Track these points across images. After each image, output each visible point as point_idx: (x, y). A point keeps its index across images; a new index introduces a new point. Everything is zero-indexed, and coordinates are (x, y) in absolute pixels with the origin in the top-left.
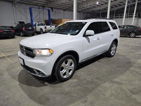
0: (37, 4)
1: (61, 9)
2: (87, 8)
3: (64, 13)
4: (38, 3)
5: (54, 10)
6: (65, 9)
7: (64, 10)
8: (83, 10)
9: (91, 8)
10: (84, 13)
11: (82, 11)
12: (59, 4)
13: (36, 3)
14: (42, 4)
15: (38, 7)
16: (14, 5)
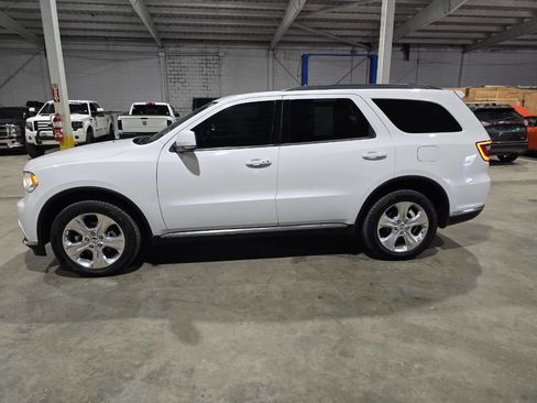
0: (343, 40)
1: (451, 46)
3: (462, 59)
4: (346, 36)
5: (412, 55)
6: (470, 42)
7: (465, 48)
12: (425, 26)
13: (341, 36)
14: (363, 37)
15: (350, 48)
16: (271, 52)
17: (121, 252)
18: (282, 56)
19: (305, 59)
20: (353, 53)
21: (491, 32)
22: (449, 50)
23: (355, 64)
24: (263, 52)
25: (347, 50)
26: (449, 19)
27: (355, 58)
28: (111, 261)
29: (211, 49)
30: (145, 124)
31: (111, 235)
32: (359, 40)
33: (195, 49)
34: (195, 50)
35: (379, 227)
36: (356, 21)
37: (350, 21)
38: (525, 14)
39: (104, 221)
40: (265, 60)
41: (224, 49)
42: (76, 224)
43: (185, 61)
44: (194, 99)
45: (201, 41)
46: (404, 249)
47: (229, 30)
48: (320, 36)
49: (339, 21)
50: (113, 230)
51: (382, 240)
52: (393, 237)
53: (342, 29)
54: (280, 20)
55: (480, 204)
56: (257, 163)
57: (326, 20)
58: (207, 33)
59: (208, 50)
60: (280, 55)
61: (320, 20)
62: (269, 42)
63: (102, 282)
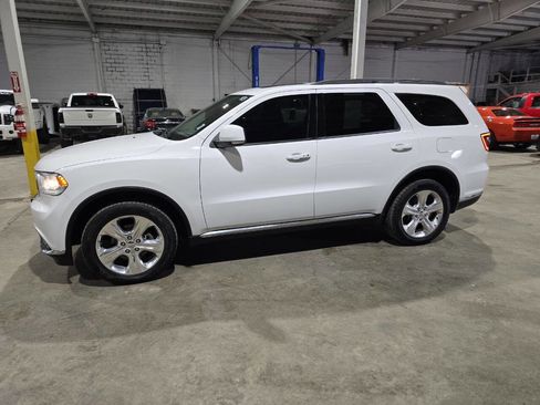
0: (287, 33)
1: (385, 43)
2: (508, 31)
3: (394, 56)
4: (290, 29)
6: (401, 40)
7: (397, 45)
8: (490, 39)
9: (531, 27)
10: (492, 52)
11: (483, 43)
13: (286, 29)
14: (305, 30)
15: (294, 42)
16: (215, 43)
17: (159, 255)
18: (227, 46)
19: (255, 51)
20: (297, 47)
21: (419, 31)
22: (384, 46)
23: (299, 57)
24: (206, 41)
25: (291, 43)
26: (390, 18)
27: (299, 51)
28: (150, 265)
29: (152, 36)
30: (90, 116)
31: (148, 238)
32: (303, 33)
33: (133, 35)
34: (133, 37)
35: (403, 215)
36: (302, 15)
37: (296, 14)
38: (450, 16)
39: (143, 223)
40: (210, 49)
41: (164, 37)
42: (111, 228)
43: (122, 48)
44: (135, 90)
45: (140, 27)
46: (422, 235)
47: (172, 17)
48: (265, 28)
49: (285, 13)
50: (151, 233)
51: (406, 227)
52: (413, 223)
53: (288, 22)
54: (227, 9)
55: (480, 190)
56: (298, 157)
57: (273, 12)
58: (148, 20)
59: (148, 37)
60: (225, 45)
61: (267, 12)
62: (213, 32)
63: (142, 288)
